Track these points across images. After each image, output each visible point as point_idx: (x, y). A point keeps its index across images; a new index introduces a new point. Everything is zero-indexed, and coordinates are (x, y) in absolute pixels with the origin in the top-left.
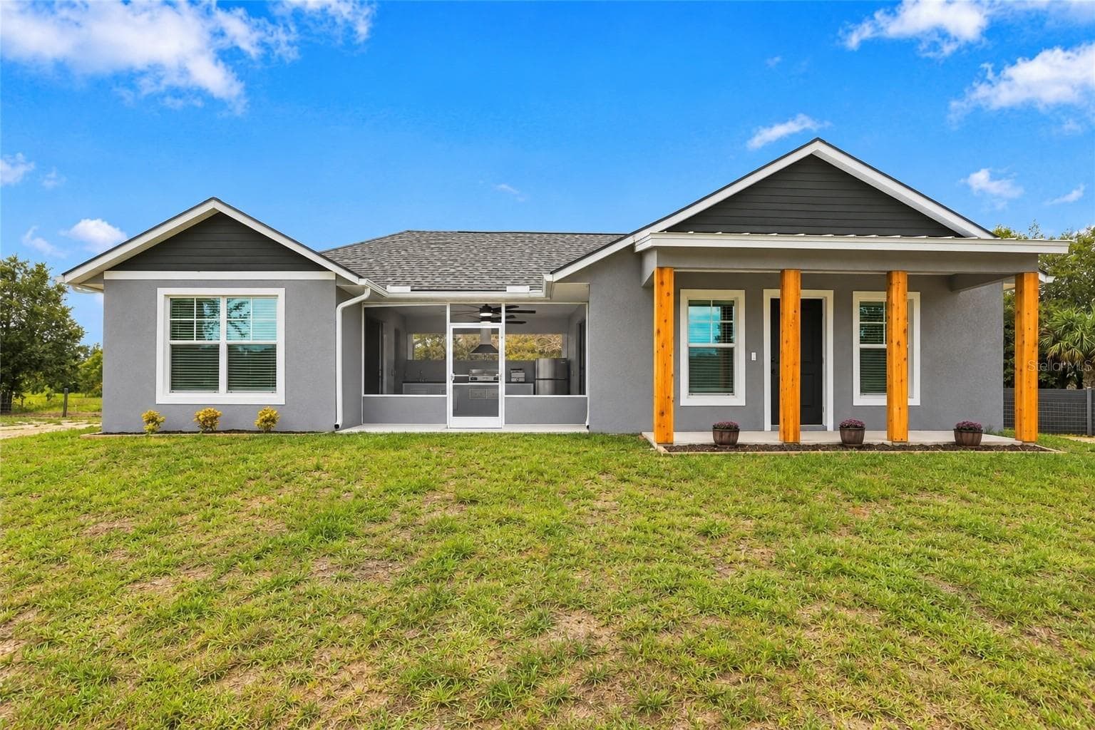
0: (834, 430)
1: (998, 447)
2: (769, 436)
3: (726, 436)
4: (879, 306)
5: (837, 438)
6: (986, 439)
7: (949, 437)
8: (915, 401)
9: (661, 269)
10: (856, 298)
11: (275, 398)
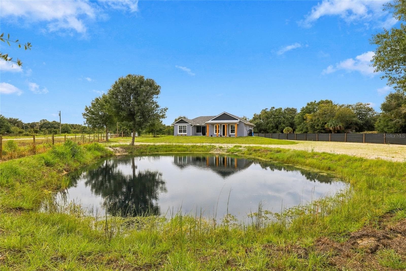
10: (230, 125)
11: (186, 133)
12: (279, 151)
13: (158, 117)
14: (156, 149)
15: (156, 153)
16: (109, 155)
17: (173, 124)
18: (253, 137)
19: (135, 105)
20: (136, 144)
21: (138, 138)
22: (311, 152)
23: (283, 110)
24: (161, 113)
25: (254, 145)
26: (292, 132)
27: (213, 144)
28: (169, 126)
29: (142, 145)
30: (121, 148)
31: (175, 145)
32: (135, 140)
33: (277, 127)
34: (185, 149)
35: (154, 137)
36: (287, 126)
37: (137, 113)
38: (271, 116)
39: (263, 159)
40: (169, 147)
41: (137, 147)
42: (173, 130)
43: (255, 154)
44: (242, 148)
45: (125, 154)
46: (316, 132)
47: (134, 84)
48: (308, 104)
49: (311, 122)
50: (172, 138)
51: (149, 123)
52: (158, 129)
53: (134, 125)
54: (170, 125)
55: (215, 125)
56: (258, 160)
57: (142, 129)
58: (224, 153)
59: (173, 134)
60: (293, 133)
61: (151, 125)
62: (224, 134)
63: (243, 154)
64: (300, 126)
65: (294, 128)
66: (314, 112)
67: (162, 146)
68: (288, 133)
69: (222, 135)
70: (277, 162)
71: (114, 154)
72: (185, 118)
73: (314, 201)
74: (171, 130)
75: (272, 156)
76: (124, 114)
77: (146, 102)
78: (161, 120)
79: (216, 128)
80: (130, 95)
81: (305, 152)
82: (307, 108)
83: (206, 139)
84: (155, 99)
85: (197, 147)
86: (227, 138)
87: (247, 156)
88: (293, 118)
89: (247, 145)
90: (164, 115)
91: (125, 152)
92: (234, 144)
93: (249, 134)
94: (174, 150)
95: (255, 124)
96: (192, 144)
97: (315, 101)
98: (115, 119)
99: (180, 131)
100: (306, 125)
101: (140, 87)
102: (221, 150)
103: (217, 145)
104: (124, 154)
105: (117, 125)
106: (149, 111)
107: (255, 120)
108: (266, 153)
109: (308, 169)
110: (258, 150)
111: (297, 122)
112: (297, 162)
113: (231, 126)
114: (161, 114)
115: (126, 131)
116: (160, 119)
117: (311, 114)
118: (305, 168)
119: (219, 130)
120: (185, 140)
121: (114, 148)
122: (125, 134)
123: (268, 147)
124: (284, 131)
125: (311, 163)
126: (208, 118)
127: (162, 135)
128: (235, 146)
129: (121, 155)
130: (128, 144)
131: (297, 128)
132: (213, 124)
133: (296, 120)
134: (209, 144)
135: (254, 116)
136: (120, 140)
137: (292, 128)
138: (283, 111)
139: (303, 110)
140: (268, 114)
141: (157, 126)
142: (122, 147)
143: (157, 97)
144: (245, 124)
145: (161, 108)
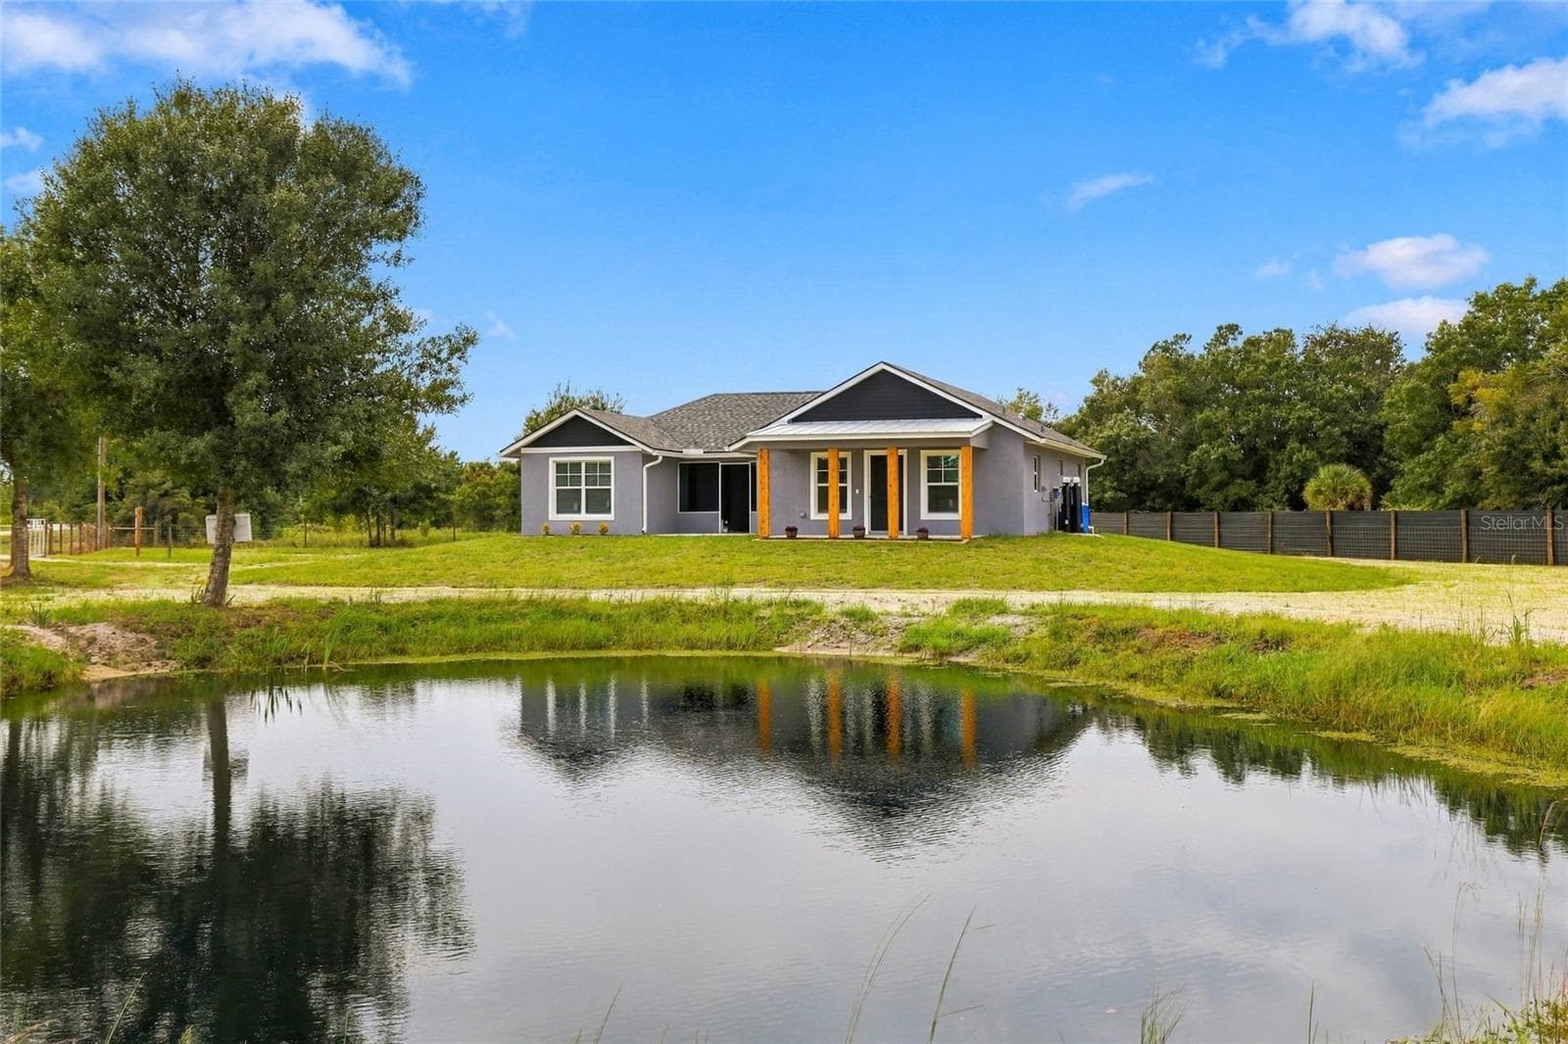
3: (791, 533)
10: (924, 454)
11: (610, 517)
12: (1274, 640)
13: (403, 397)
14: (385, 628)
15: (386, 661)
16: (30, 678)
17: (516, 453)
18: (1092, 542)
19: (230, 316)
20: (240, 594)
21: (254, 553)
22: (1506, 644)
23: (1300, 343)
24: (422, 367)
25: (1096, 597)
26: (1367, 506)
27: (802, 594)
28: (482, 466)
29: (285, 605)
30: (125, 626)
31: (530, 602)
32: (232, 568)
33: (1258, 469)
34: (600, 630)
35: (375, 544)
36: (1335, 459)
37: (244, 371)
38: (1217, 389)
39: (1166, 698)
40: (484, 612)
41: (252, 617)
42: (516, 495)
43: (1105, 662)
44: (1010, 620)
45: (158, 669)
46: (1542, 498)
47: (222, 161)
48: (1481, 302)
49: (1502, 432)
50: (507, 548)
51: (337, 443)
52: (404, 487)
53: (223, 453)
54: (495, 462)
55: (814, 457)
56: (1128, 701)
57: (280, 485)
58: (880, 653)
59: (513, 522)
60: (1375, 506)
61: (348, 456)
62: (880, 522)
63: (1018, 659)
64: (1423, 457)
65: (1379, 470)
66: (1524, 359)
67: (435, 612)
68: (1341, 506)
69: (867, 524)
70: (1263, 716)
71: (68, 673)
72: (599, 406)
73: (1548, 1004)
74: (501, 493)
75: (1226, 677)
76: (145, 375)
77: (311, 291)
78: (425, 420)
79: (823, 477)
80: (197, 243)
81: (1464, 645)
82: (1468, 325)
83: (752, 559)
84: (377, 273)
85: (690, 614)
86: (904, 543)
87: (1049, 674)
88: (1370, 399)
89: (1051, 598)
90: (445, 385)
91: (157, 657)
92: (957, 587)
93: (1062, 516)
94: (519, 638)
95: (1102, 449)
96: (651, 595)
97: (1532, 282)
98: (86, 415)
99: (567, 502)
100: (1465, 448)
101: (271, 185)
102: (861, 637)
103: (833, 600)
104: (150, 671)
105: (101, 462)
106: (336, 361)
107: (1099, 421)
108: (1180, 656)
109: (1490, 768)
110: (1125, 632)
111: (1404, 432)
112: (1413, 721)
113: (933, 462)
114: (425, 381)
115: (168, 503)
116: (420, 416)
117: (1499, 369)
118: (1470, 757)
119: (843, 491)
120: (597, 566)
121: (72, 630)
122: (157, 525)
123: (1196, 614)
124: (1307, 495)
125: (1514, 723)
126: (771, 405)
127: (433, 532)
128: (963, 606)
129: (124, 680)
130: (181, 595)
131: (1402, 474)
132: (798, 452)
133: (1398, 418)
134: (777, 595)
135: (1091, 391)
136: (122, 570)
137: (1367, 470)
138: (1300, 349)
139: (1443, 342)
140: (1191, 376)
141: (395, 463)
142: (134, 619)
143: (398, 257)
144: (1031, 448)
145: (426, 333)
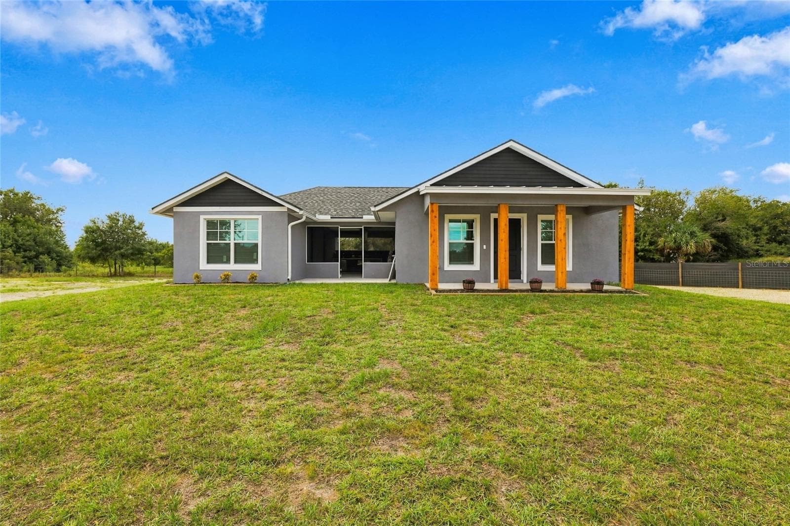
0: (527, 282)
1: (611, 292)
2: (493, 285)
3: (469, 285)
4: (551, 222)
5: (528, 287)
6: (606, 287)
7: (588, 286)
8: (569, 268)
9: (432, 204)
10: (539, 218)
11: (256, 267)
55: (447, 218)
69: (492, 276)
99: (217, 254)
